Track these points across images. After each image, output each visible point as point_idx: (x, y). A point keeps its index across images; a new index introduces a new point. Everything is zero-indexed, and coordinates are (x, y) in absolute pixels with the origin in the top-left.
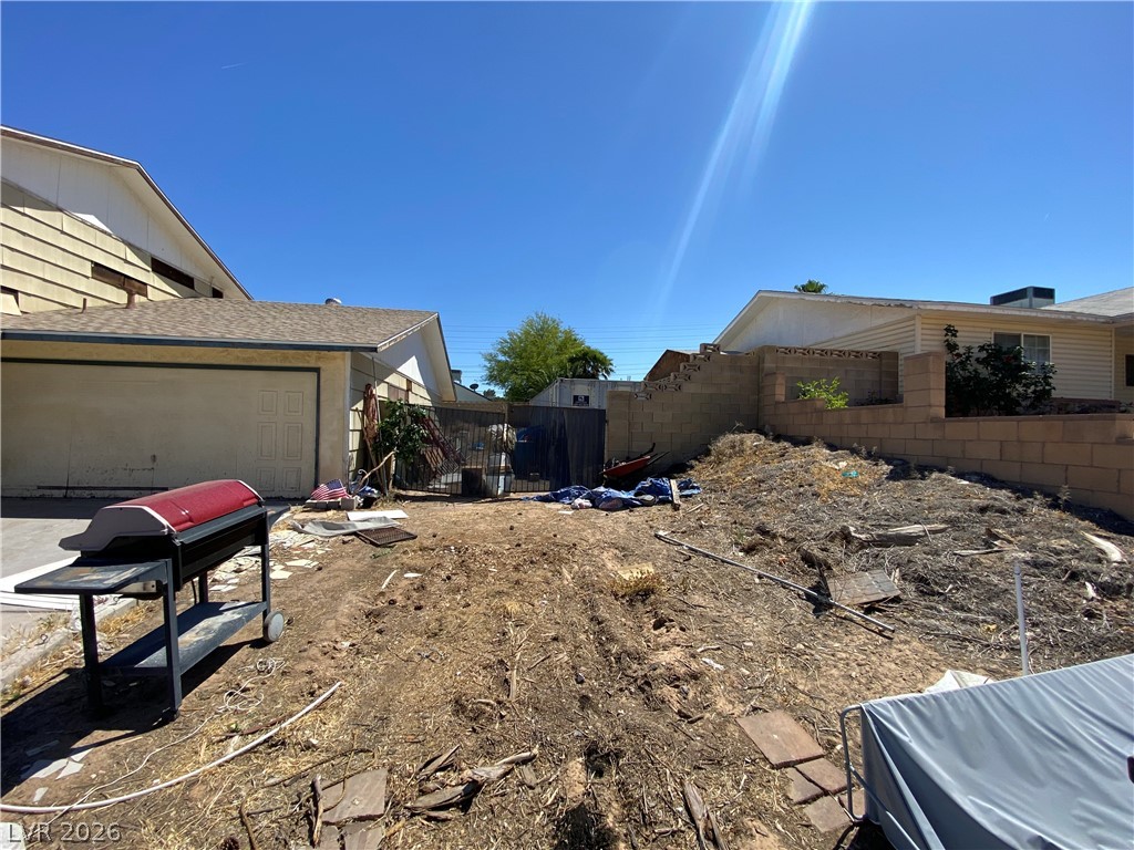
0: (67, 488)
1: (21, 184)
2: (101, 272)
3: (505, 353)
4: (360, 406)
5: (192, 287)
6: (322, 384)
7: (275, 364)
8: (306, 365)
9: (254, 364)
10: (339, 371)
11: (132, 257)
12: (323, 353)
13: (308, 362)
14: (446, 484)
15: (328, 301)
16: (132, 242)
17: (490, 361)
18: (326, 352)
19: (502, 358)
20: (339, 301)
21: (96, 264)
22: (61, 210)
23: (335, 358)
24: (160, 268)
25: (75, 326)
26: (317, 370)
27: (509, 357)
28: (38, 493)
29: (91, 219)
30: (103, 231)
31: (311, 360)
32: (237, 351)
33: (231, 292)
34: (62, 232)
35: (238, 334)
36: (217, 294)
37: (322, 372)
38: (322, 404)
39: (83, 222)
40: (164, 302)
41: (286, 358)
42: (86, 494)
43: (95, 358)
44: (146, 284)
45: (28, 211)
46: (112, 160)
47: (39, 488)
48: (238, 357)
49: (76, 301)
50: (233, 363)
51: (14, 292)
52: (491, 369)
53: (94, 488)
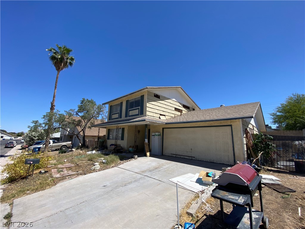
0: (176, 155)
1: (165, 96)
2: (176, 109)
3: (280, 112)
4: (245, 136)
5: (189, 109)
6: (233, 130)
7: (218, 125)
8: (227, 124)
9: (212, 125)
10: (238, 126)
11: (180, 106)
12: (232, 120)
13: (228, 123)
14: (283, 166)
15: (221, 106)
16: (180, 102)
17: (273, 116)
18: (235, 120)
19: (278, 114)
20: (224, 105)
21: (175, 108)
22: (170, 99)
23: (236, 121)
24: (184, 106)
25: (174, 121)
26: (231, 126)
27: (282, 113)
28: (171, 155)
29: (174, 99)
30: (176, 101)
31: (229, 123)
32: (208, 122)
33: (197, 109)
34: (170, 103)
35: (208, 118)
36: (194, 110)
37: (232, 126)
38: (234, 136)
39: (173, 100)
40: (185, 113)
41: (221, 123)
42: (179, 156)
43: (179, 127)
44: (182, 110)
45: (166, 101)
46: (177, 87)
47: (171, 154)
48: (208, 124)
49: (173, 116)
50: (207, 125)
51: (165, 115)
52: (274, 119)
53: (181, 155)
